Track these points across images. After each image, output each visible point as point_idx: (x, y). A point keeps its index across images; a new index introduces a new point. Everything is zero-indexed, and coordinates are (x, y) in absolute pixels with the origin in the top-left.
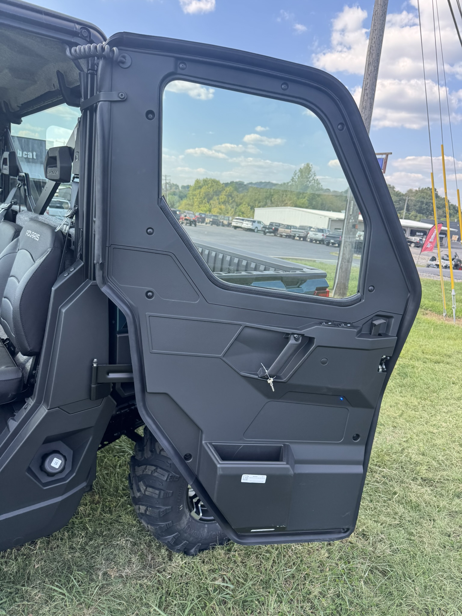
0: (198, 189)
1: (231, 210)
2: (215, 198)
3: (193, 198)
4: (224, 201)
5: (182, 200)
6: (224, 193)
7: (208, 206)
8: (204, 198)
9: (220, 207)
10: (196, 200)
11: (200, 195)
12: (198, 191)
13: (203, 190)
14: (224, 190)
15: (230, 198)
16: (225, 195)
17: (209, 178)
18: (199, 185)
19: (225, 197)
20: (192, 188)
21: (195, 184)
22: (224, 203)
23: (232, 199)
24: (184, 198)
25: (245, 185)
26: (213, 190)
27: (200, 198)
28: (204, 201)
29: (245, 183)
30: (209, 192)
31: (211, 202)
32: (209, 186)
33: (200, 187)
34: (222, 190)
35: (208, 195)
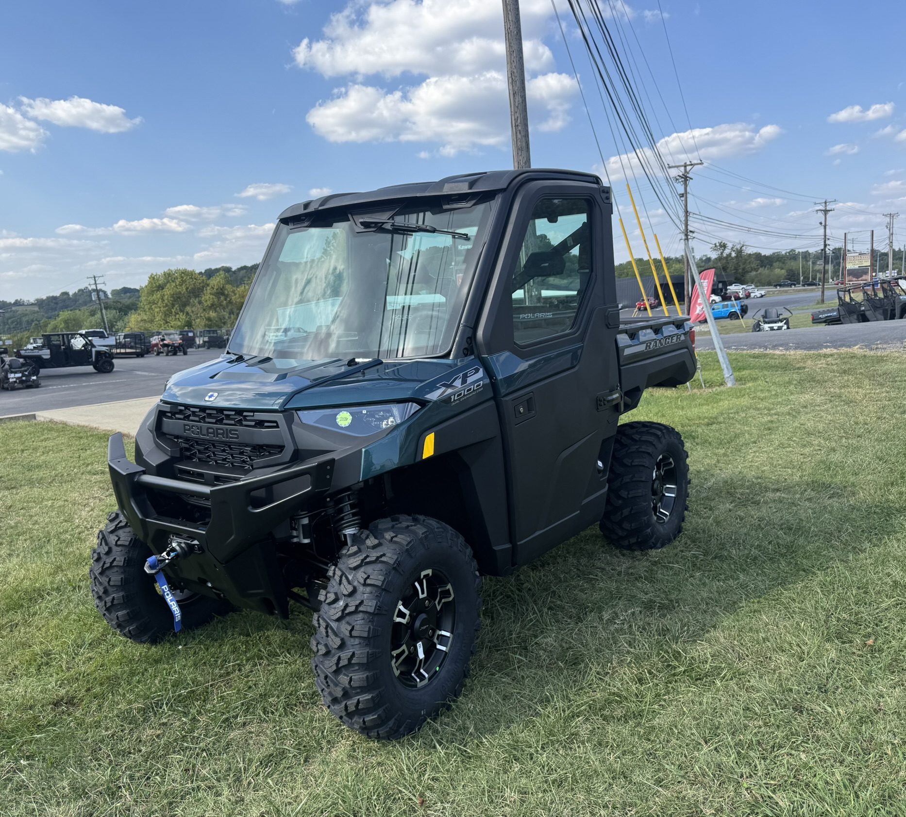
0: (158, 290)
1: (230, 318)
2: (194, 301)
3: (151, 309)
4: (212, 305)
5: (126, 314)
6: (209, 291)
8: (173, 305)
9: (207, 316)
10: (156, 310)
11: (163, 300)
12: (158, 295)
13: (167, 292)
14: (208, 285)
15: (222, 298)
16: (211, 294)
17: (173, 268)
18: (157, 285)
19: (211, 296)
20: (146, 292)
21: (150, 282)
22: (213, 307)
23: (226, 300)
24: (131, 309)
25: (234, 272)
26: (187, 288)
27: (164, 307)
28: (173, 311)
29: (234, 269)
30: (180, 293)
31: (188, 309)
32: (178, 283)
33: (161, 287)
34: (203, 287)
35: (179, 298)
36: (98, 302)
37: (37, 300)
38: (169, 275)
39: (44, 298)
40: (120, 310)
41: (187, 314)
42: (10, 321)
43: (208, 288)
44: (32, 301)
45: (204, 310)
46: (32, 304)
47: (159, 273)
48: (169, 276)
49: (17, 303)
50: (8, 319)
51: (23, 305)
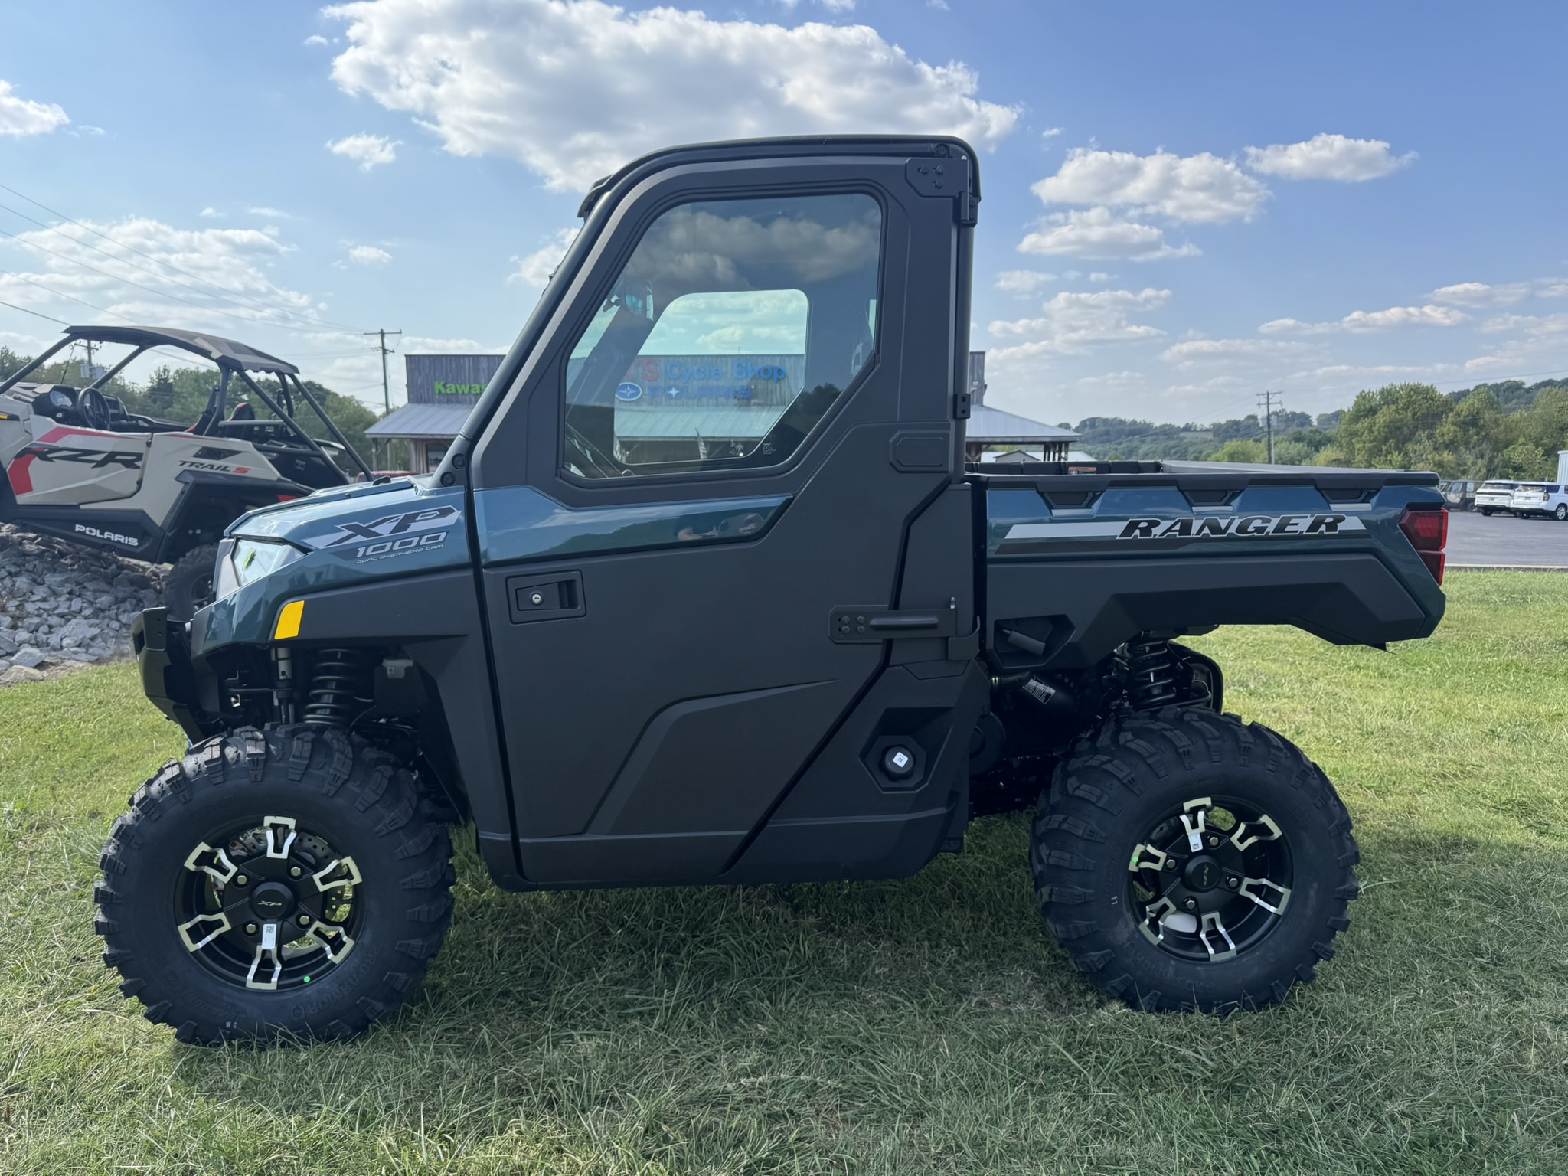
0: (1366, 416)
1: (1474, 463)
2: (1422, 434)
3: (1350, 443)
4: (1452, 442)
5: (1317, 450)
6: (1450, 419)
7: (1400, 459)
8: (1386, 440)
9: (1437, 458)
10: (1358, 446)
11: (1371, 431)
12: (1366, 422)
13: (1380, 419)
14: (1452, 410)
15: (1472, 431)
16: (1453, 424)
17: (1398, 383)
18: (1366, 409)
19: (1453, 428)
20: (1347, 418)
21: (1356, 403)
22: (1451, 446)
23: (1478, 434)
24: (1325, 444)
25: (1528, 391)
26: (1415, 414)
27: (1371, 442)
28: (1384, 448)
29: (1527, 386)
30: (1401, 420)
31: (1410, 447)
32: (1401, 405)
33: (1373, 411)
34: (1442, 413)
35: (1398, 428)
36: (1266, 430)
37: (1214, 425)
38: (1389, 392)
39: (1223, 422)
40: (1310, 444)
41: (1406, 454)
42: (1173, 451)
43: (1451, 414)
44: (1207, 425)
45: (1435, 449)
46: (1207, 430)
47: (1373, 390)
48: (1389, 396)
49: (1187, 428)
50: (1170, 449)
51: (1195, 431)
